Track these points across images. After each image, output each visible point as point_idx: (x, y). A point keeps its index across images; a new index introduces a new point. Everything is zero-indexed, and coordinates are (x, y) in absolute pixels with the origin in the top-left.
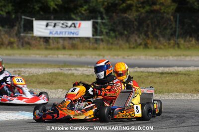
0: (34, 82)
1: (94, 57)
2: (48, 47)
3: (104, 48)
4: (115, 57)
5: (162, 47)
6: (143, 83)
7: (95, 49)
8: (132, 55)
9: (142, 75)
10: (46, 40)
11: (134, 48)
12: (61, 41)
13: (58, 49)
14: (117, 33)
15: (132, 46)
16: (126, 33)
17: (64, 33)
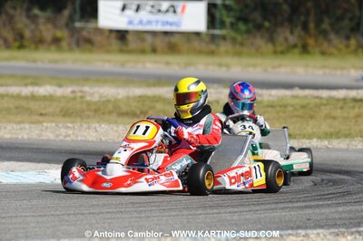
0: (110, 113)
1: (210, 68)
2: (124, 48)
3: (227, 53)
4: (251, 69)
5: (335, 51)
6: (312, 117)
7: (212, 53)
8: (280, 66)
9: (308, 104)
10: (122, 35)
11: (282, 53)
12: (149, 38)
13: (143, 52)
14: (250, 25)
15: (280, 49)
16: (267, 24)
17: (154, 24)
